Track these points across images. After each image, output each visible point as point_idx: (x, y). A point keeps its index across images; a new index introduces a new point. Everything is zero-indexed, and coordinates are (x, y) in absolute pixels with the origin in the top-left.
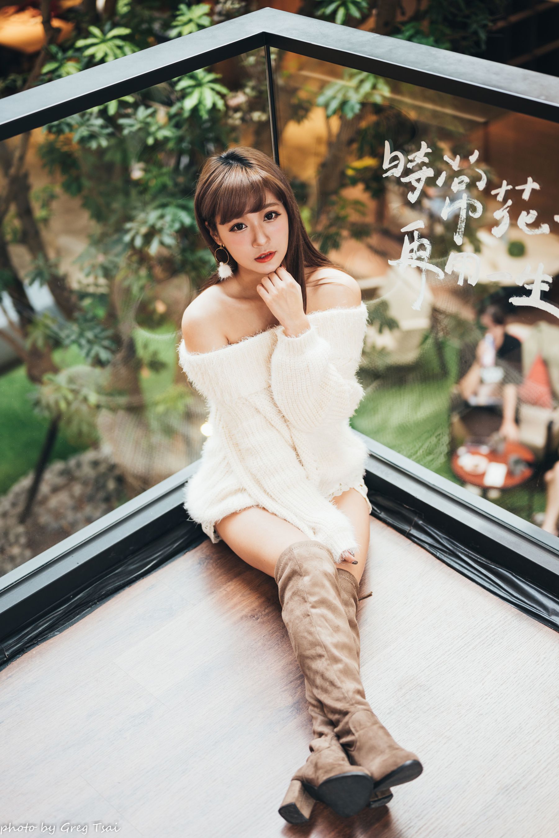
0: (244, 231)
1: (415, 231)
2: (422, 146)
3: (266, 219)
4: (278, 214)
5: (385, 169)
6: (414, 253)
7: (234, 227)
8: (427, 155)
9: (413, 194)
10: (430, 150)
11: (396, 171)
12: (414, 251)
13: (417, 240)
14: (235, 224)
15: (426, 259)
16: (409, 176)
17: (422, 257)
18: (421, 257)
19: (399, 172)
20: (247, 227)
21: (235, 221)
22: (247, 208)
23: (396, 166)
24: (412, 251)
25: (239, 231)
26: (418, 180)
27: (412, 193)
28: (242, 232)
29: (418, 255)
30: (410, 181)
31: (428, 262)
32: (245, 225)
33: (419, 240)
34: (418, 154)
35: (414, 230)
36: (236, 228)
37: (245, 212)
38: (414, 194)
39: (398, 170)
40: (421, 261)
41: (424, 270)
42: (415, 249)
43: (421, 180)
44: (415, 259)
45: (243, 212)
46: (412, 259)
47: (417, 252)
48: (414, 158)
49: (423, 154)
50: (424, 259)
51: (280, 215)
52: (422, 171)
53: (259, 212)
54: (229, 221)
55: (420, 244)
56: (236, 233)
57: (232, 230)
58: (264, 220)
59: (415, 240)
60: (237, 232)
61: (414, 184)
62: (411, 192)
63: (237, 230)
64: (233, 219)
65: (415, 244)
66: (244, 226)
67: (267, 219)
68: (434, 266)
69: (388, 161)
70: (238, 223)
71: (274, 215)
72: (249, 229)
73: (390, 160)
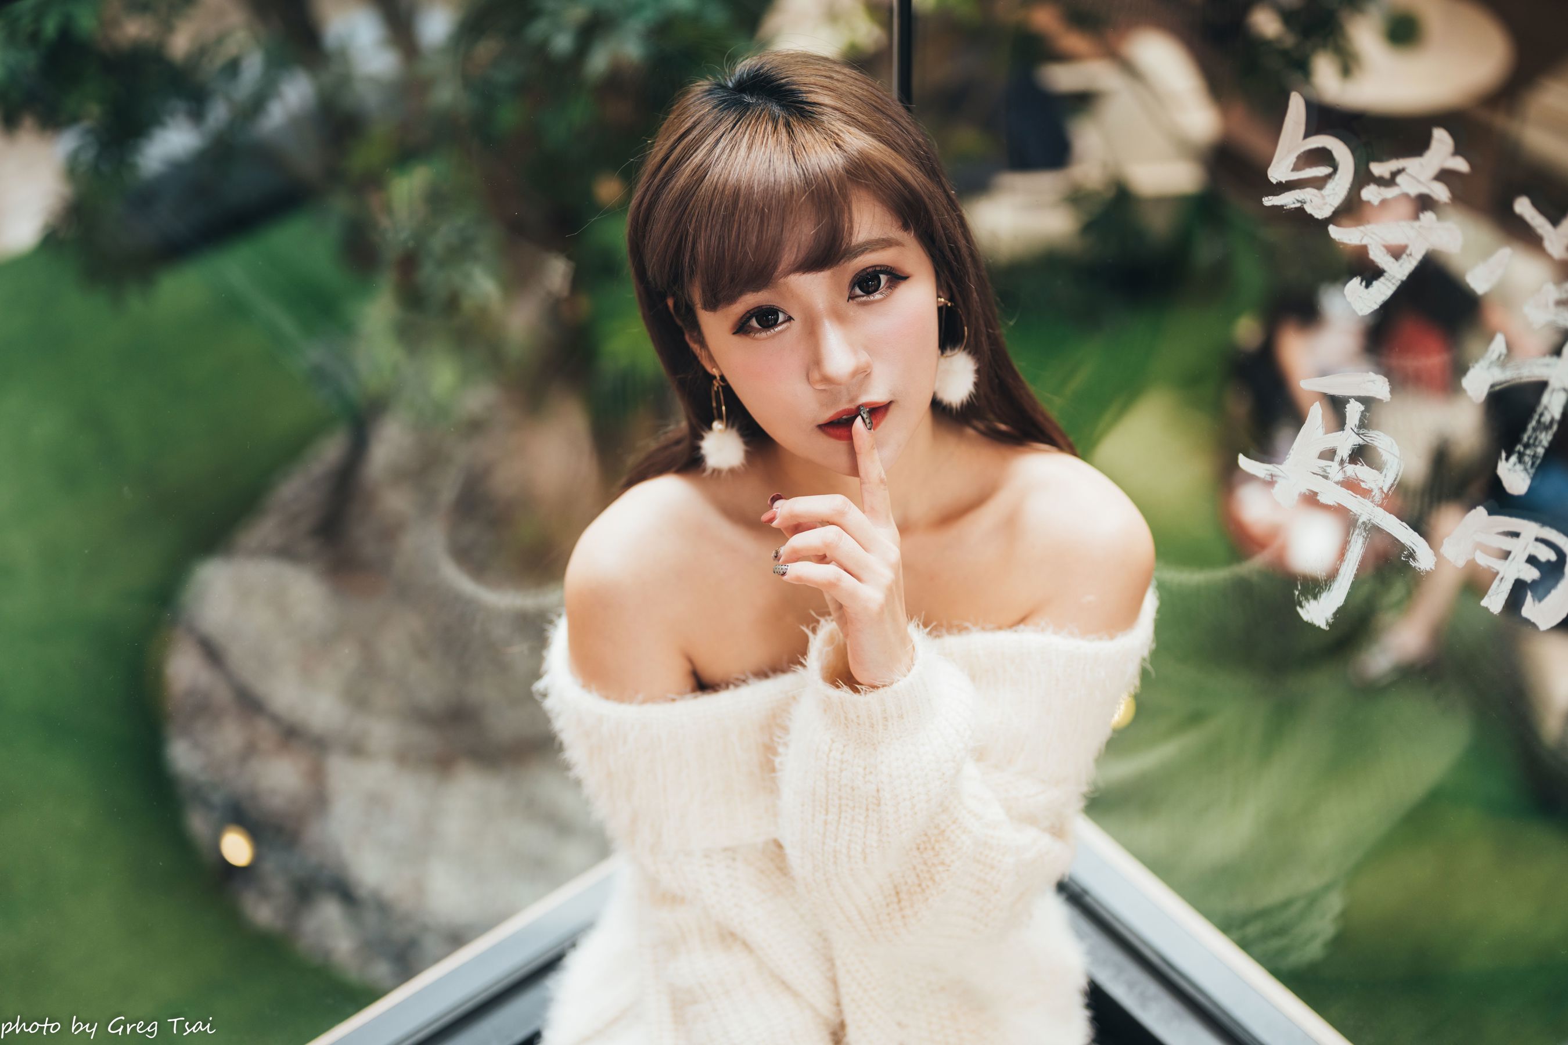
0: (781, 332)
1: (1352, 401)
2: (1435, 144)
3: (858, 291)
4: (897, 277)
5: (1274, 182)
6: (1335, 465)
7: (750, 318)
8: (1444, 176)
9: (1367, 286)
10: (1461, 165)
11: (1315, 200)
12: (1337, 459)
13: (1356, 430)
14: (748, 312)
15: (1378, 496)
16: (1361, 228)
17: (1363, 485)
18: (1359, 484)
19: (1325, 204)
20: (790, 319)
21: (750, 300)
22: (789, 257)
23: (1319, 183)
24: (1329, 454)
25: (764, 335)
26: (1397, 253)
27: (1364, 284)
28: (773, 336)
29: (1348, 474)
30: (1364, 242)
31: (1381, 506)
32: (784, 313)
33: (1361, 432)
34: (1411, 164)
35: (1351, 397)
36: (754, 323)
37: (780, 268)
38: (1370, 289)
39: (1323, 197)
40: (1358, 496)
41: (1364, 523)
42: (1344, 452)
43: (1408, 252)
44: (1337, 483)
45: (775, 267)
46: (1326, 477)
47: (1346, 464)
48: (1394, 174)
49: (1434, 170)
50: (1370, 491)
51: (905, 278)
52: (1416, 224)
53: (836, 269)
54: (731, 299)
55: (1361, 442)
56: (754, 338)
57: (741, 328)
58: (852, 297)
59: (1347, 427)
60: (758, 335)
61: (1378, 256)
62: (1359, 279)
63: (759, 331)
64: (741, 293)
65: (1346, 441)
66: (781, 317)
67: (861, 293)
68: (1404, 524)
69: (1292, 159)
70: (759, 307)
71: (883, 278)
72: (796, 325)
73: (1299, 158)
